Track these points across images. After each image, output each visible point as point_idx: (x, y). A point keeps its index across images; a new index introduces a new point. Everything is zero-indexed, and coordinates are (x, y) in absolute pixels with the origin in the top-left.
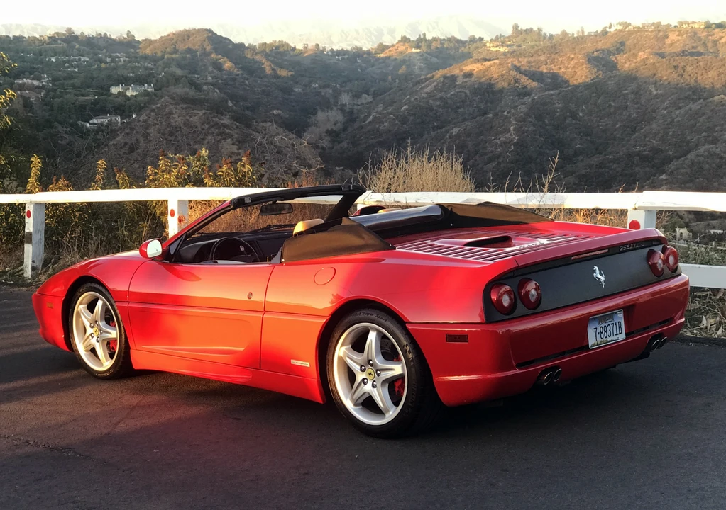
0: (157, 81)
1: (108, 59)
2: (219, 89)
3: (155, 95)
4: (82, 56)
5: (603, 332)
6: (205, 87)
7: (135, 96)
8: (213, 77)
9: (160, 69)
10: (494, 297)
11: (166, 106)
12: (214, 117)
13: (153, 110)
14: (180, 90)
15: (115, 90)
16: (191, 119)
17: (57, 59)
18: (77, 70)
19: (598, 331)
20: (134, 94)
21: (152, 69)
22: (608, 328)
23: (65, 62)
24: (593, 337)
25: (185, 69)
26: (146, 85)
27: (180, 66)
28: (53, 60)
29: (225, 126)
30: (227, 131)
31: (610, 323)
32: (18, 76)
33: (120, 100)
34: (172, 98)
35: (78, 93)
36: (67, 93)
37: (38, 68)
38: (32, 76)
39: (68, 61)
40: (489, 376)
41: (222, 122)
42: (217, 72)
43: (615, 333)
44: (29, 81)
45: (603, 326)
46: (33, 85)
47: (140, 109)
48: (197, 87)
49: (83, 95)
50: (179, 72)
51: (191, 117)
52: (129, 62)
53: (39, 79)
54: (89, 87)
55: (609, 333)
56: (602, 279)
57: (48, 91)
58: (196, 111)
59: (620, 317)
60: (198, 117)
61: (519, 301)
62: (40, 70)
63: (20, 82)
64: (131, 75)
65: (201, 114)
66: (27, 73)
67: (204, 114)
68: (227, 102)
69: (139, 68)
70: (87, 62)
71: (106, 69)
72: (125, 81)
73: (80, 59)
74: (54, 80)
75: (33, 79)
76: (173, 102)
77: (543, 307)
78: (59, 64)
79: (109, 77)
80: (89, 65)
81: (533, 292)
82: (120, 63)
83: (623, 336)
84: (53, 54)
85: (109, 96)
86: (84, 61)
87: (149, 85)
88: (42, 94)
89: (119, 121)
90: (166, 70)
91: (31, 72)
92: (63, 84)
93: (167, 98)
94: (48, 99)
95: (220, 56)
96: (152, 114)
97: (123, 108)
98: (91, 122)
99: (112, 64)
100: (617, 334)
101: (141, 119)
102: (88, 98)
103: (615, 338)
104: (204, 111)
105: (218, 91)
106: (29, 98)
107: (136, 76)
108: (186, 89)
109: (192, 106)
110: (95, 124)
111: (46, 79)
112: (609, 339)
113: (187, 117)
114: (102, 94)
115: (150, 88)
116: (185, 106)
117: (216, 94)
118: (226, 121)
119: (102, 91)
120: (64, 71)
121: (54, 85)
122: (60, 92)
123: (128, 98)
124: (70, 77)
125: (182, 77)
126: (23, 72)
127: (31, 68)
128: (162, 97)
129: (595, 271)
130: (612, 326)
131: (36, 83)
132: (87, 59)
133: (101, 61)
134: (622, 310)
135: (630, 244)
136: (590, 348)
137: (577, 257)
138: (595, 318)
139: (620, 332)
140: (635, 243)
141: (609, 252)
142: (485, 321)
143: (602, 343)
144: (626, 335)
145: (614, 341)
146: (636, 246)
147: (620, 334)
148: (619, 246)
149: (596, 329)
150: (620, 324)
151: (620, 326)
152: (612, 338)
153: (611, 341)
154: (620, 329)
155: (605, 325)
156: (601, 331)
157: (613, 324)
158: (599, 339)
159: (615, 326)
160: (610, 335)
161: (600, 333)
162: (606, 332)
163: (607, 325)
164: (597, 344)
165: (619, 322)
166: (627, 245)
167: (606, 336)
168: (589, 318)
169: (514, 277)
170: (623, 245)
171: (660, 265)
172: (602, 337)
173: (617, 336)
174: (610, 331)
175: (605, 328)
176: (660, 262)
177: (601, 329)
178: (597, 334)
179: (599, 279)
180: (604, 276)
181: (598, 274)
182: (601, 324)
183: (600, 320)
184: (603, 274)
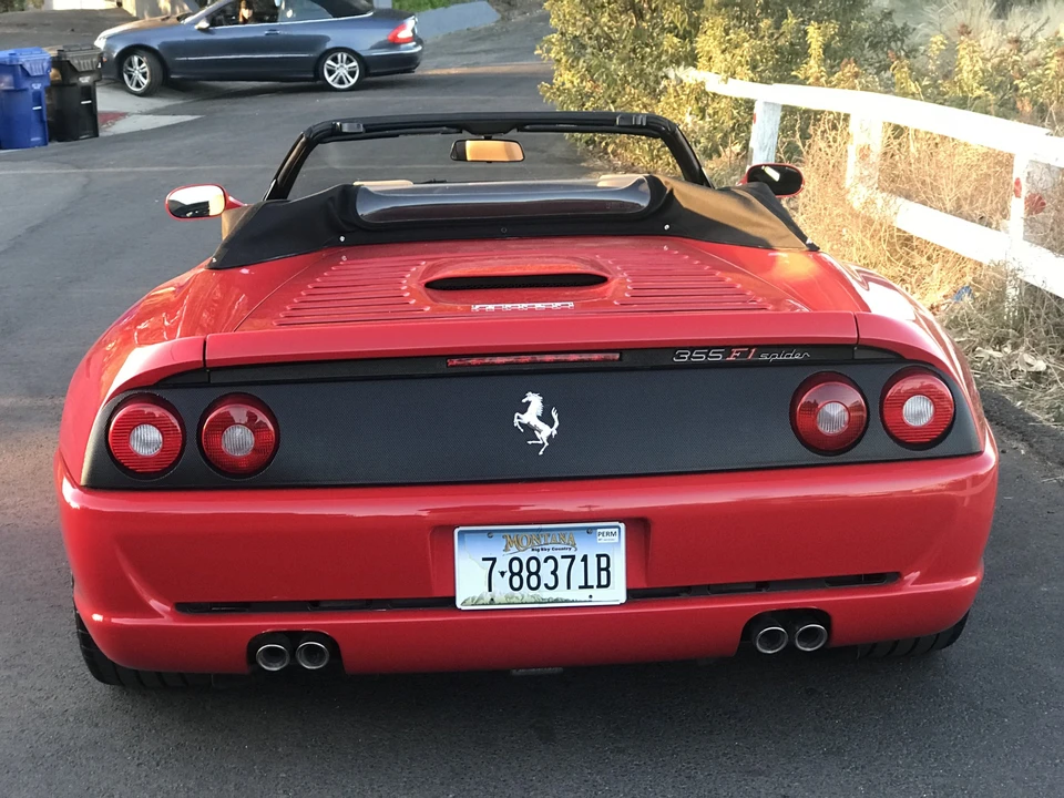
5: (521, 574)
19: (502, 564)
24: (478, 581)
31: (557, 554)
40: (114, 620)
43: (578, 578)
45: (524, 557)
55: (548, 579)
56: (545, 432)
59: (613, 543)
81: (241, 433)
83: (616, 594)
100: (586, 586)
103: (577, 596)
112: (544, 593)
129: (524, 408)
130: (564, 564)
134: (622, 526)
135: (727, 348)
136: (459, 606)
137: (474, 361)
138: (490, 532)
139: (604, 582)
140: (751, 347)
141: (620, 359)
142: (83, 482)
143: (514, 600)
144: (630, 592)
145: (567, 601)
146: (755, 355)
147: (599, 586)
148: (672, 349)
149: (494, 560)
150: (604, 560)
151: (604, 565)
152: (561, 593)
153: (556, 601)
154: (604, 574)
155: (534, 554)
156: (516, 569)
157: (573, 557)
158: (502, 589)
159: (578, 565)
160: (552, 584)
161: (508, 575)
162: (536, 573)
163: (542, 556)
164: (488, 600)
165: (599, 556)
166: (710, 348)
167: (534, 583)
168: (457, 531)
169: (208, 385)
170: (692, 349)
171: (830, 419)
172: (516, 585)
173: (587, 592)
174: (554, 573)
175: (533, 563)
176: (831, 413)
177: (515, 563)
178: (496, 573)
179: (530, 430)
180: (557, 424)
181: (531, 416)
182: (514, 549)
183: (513, 540)
184: (555, 416)
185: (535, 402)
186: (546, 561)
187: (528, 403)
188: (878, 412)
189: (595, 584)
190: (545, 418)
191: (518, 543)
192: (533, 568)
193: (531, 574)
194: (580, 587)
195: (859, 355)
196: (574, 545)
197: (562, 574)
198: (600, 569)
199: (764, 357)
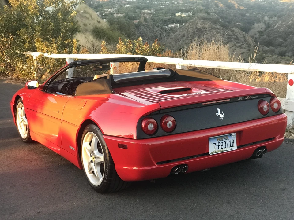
0: (193, 11)
1: (176, 3)
2: (217, 14)
3: (192, 16)
4: (167, 1)
5: (220, 146)
6: (211, 14)
7: (185, 17)
8: (215, 10)
9: (195, 6)
10: (143, 125)
11: (196, 21)
12: (214, 25)
13: (191, 22)
14: (202, 15)
15: (177, 14)
16: (205, 26)
17: (157, 3)
18: (164, 7)
19: (217, 144)
20: (185, 16)
21: (192, 7)
22: (224, 143)
23: (160, 4)
24: (213, 148)
25: (204, 7)
26: (189, 12)
27: (203, 6)
28: (156, 3)
29: (218, 29)
30: (218, 30)
31: (226, 141)
32: (143, 9)
33: (179, 18)
34: (199, 18)
35: (164, 15)
36: (160, 15)
37: (150, 6)
38: (148, 9)
39: (161, 4)
40: (141, 168)
41: (217, 27)
42: (216, 8)
44: (147, 11)
45: (220, 142)
46: (148, 12)
47: (186, 22)
48: (208, 13)
49: (166, 16)
50: (202, 8)
51: (205, 25)
52: (184, 4)
53: (150, 10)
54: (168, 13)
55: (224, 146)
56: (222, 116)
57: (153, 15)
58: (207, 23)
59: (234, 137)
60: (207, 25)
61: (160, 127)
62: (151, 7)
63: (144, 11)
64: (184, 9)
65: (209, 24)
66: (146, 8)
67: (210, 24)
68: (219, 19)
69: (187, 6)
70: (168, 4)
71: (175, 6)
72: (182, 11)
73: (165, 3)
74: (156, 11)
75: (148, 10)
76: (198, 19)
77: (177, 131)
78: (158, 5)
79: (176, 9)
80: (169, 5)
81: (170, 123)
82: (180, 4)
83: (235, 148)
84: (156, 1)
85: (175, 17)
86: (167, 4)
87: (190, 12)
88: (151, 16)
89: (178, 26)
90: (197, 7)
91: (148, 8)
92: (159, 12)
93: (196, 17)
94: (153, 18)
95: (218, 2)
96: (190, 23)
97: (181, 21)
98: (168, 26)
99: (177, 5)
100: (231, 147)
101: (186, 25)
102: (168, 17)
104: (210, 23)
105: (216, 15)
106: (146, 17)
107: (185, 9)
108: (204, 14)
109: (206, 21)
110: (169, 27)
111: (153, 10)
112: (224, 149)
113: (203, 25)
114: (173, 16)
115: (191, 14)
116: (203, 21)
117: (215, 16)
118: (218, 27)
119: (172, 15)
120: (159, 7)
121: (155, 12)
122: (158, 15)
123: (182, 18)
124: (162, 9)
125: (203, 9)
126: (145, 8)
127: (148, 6)
128: (195, 17)
129: (217, 112)
130: (227, 142)
131: (149, 12)
132: (168, 3)
133: (173, 3)
134: (235, 133)
135: (246, 96)
136: (210, 154)
137: (206, 103)
139: (233, 145)
141: (230, 100)
142: (135, 138)
143: (219, 151)
144: (237, 148)
145: (228, 150)
147: (233, 146)
148: (238, 97)
149: (215, 143)
151: (233, 142)
152: (227, 149)
153: (226, 150)
154: (233, 143)
156: (219, 145)
157: (228, 141)
158: (217, 149)
159: (229, 142)
161: (218, 146)
162: (222, 145)
163: (223, 141)
164: (215, 152)
165: (232, 140)
167: (222, 147)
168: (209, 139)
169: (159, 114)
170: (241, 97)
171: (265, 108)
172: (219, 148)
173: (231, 148)
174: (225, 145)
175: (222, 143)
176: (265, 107)
177: (219, 144)
178: (216, 146)
179: (219, 116)
180: (223, 114)
181: (219, 113)
182: (219, 141)
183: (218, 139)
185: (219, 110)
188: (270, 106)
190: (221, 113)
191: (219, 139)
194: (229, 147)
196: (228, 138)
197: (227, 145)
198: (232, 143)
199: (252, 98)
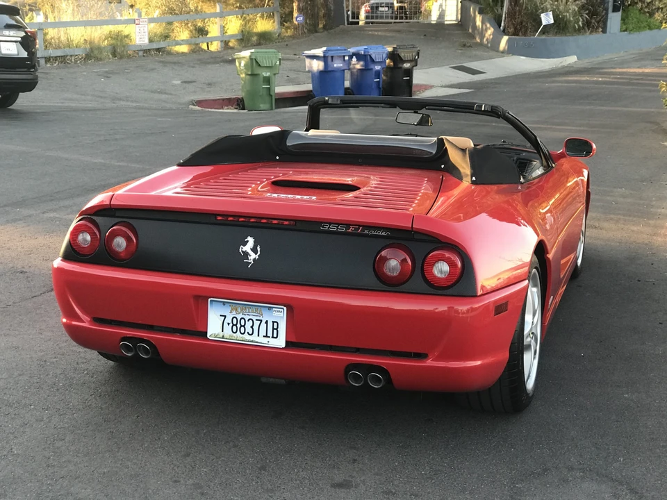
5: (238, 325)
19: (229, 320)
22: (249, 324)
24: (217, 326)
31: (254, 318)
43: (263, 332)
45: (239, 317)
55: (249, 330)
56: (253, 256)
59: (280, 315)
81: (119, 240)
83: (280, 342)
100: (266, 336)
103: (262, 341)
112: (246, 337)
130: (257, 323)
134: (285, 308)
135: (348, 225)
136: (208, 337)
138: (224, 303)
139: (275, 335)
140: (360, 226)
141: (295, 225)
143: (233, 338)
144: (287, 343)
145: (257, 342)
146: (363, 230)
147: (273, 337)
148: (320, 222)
149: (225, 316)
150: (275, 324)
151: (275, 327)
152: (254, 338)
153: (252, 341)
154: (275, 331)
155: (243, 316)
156: (235, 323)
157: (261, 321)
158: (228, 332)
159: (263, 325)
160: (251, 333)
161: (231, 325)
162: (244, 326)
163: (247, 318)
164: (221, 336)
165: (273, 322)
166: (339, 224)
167: (242, 331)
168: (209, 300)
169: (114, 216)
170: (330, 224)
171: (393, 269)
172: (235, 330)
173: (267, 339)
174: (252, 327)
175: (243, 321)
176: (393, 264)
177: (235, 320)
178: (225, 324)
179: (246, 254)
180: (259, 253)
181: (247, 248)
182: (234, 312)
183: (234, 308)
184: (259, 249)
185: (251, 241)
186: (248, 321)
187: (248, 241)
188: (421, 267)
189: (271, 336)
190: (254, 250)
191: (236, 310)
192: (243, 324)
193: (241, 326)
194: (264, 336)
195: (416, 237)
196: (262, 315)
197: (256, 328)
198: (273, 329)
199: (366, 232)
